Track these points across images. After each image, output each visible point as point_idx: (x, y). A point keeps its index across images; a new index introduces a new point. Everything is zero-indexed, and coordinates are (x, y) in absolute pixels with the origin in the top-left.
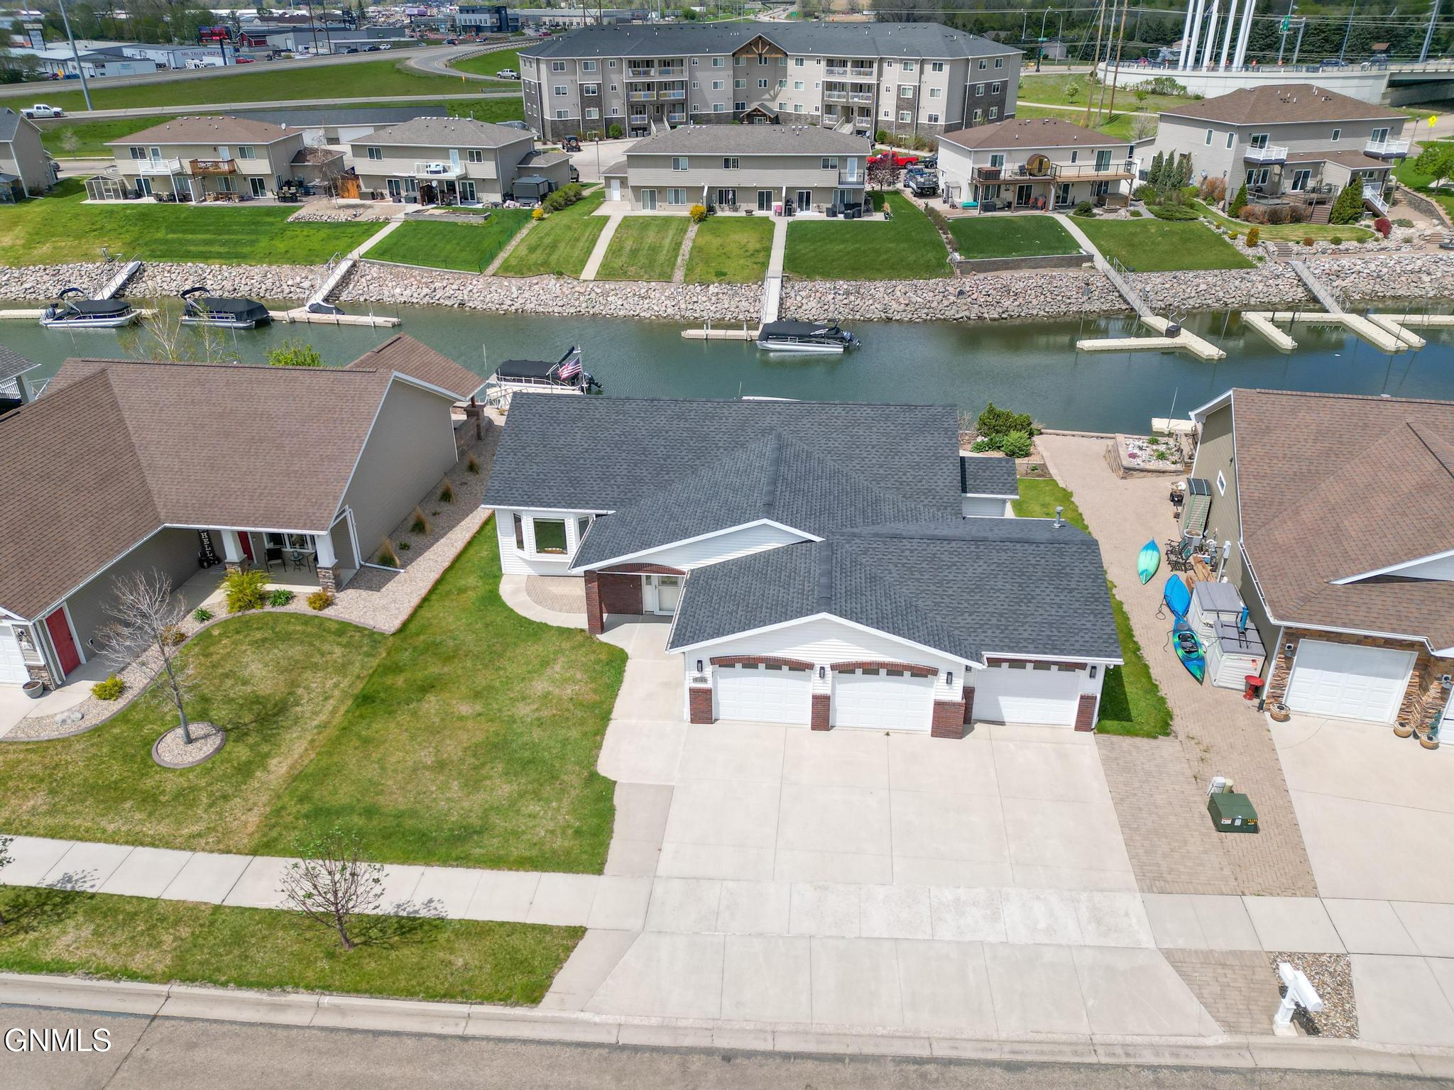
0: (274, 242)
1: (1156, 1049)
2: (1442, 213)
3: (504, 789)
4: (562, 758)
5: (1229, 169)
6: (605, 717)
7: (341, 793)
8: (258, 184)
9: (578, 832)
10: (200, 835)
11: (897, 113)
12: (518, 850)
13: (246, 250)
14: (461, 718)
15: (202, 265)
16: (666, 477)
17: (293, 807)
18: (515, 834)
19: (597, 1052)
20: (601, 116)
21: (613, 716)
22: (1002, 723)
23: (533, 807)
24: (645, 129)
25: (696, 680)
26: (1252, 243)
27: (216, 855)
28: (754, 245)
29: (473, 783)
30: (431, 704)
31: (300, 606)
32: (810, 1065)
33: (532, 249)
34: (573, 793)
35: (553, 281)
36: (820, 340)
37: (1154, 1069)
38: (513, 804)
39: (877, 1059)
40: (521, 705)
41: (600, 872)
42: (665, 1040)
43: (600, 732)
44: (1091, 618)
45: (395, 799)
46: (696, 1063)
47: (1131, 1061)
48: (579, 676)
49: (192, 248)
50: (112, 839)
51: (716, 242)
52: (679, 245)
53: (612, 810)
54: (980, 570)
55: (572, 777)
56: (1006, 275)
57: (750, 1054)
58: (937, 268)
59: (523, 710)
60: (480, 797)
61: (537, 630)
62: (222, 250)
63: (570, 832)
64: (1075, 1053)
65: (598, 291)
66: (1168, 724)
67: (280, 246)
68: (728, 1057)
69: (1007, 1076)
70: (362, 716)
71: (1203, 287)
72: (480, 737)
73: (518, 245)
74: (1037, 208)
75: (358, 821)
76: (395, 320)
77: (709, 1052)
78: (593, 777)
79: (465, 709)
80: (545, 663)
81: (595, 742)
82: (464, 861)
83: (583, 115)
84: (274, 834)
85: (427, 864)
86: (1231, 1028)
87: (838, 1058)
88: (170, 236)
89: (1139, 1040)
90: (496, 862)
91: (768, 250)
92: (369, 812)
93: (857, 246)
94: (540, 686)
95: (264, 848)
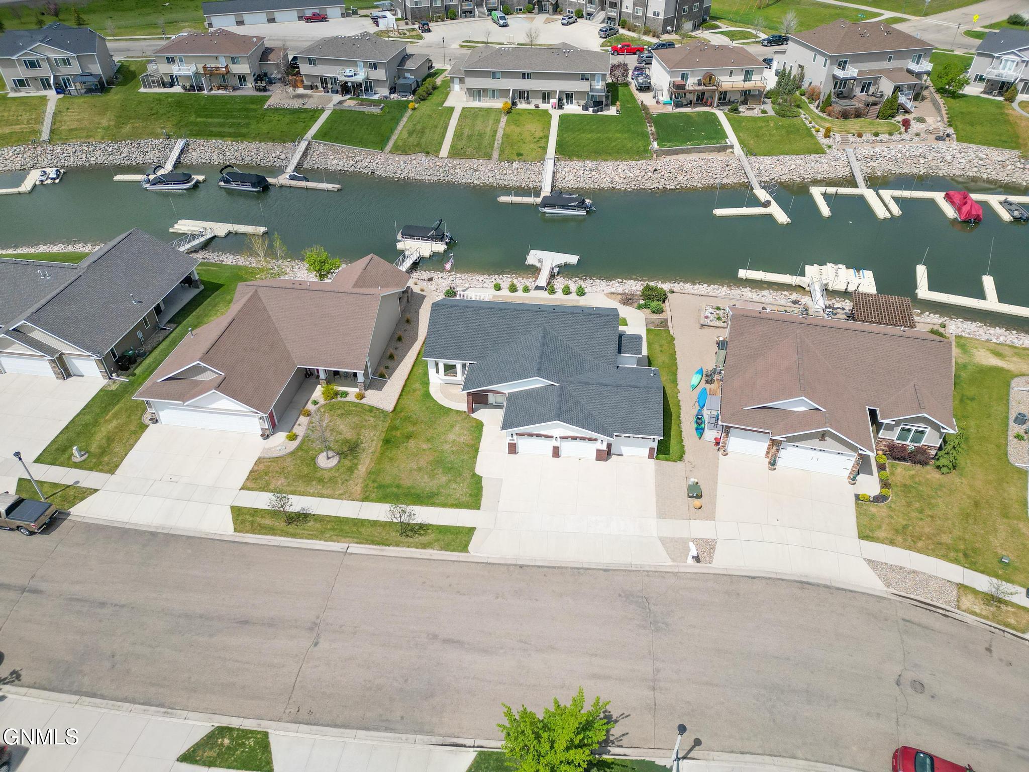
0: (260, 125)
1: (649, 565)
2: (944, 112)
3: (444, 479)
4: (462, 467)
5: (823, 81)
6: (477, 451)
7: (387, 479)
8: (242, 78)
9: (470, 495)
10: (342, 494)
11: (634, 9)
12: (451, 501)
13: (244, 131)
14: (424, 450)
15: (221, 141)
17: (371, 485)
18: (449, 495)
19: (482, 565)
20: (443, 4)
21: (479, 450)
22: (622, 455)
23: (454, 486)
24: (471, 12)
25: (510, 440)
26: (827, 136)
27: (350, 501)
28: (539, 134)
29: (432, 476)
30: (412, 443)
31: (351, 398)
32: (545, 569)
33: (410, 134)
34: (468, 481)
35: (424, 158)
36: (573, 208)
37: (648, 571)
38: (447, 484)
39: (566, 568)
40: (445, 445)
41: (479, 509)
42: (502, 562)
43: (475, 457)
44: (655, 420)
45: (407, 482)
46: (512, 568)
47: (642, 569)
48: (465, 433)
49: (213, 129)
50: (313, 495)
51: (517, 130)
52: (495, 132)
53: (482, 487)
54: (617, 399)
55: (467, 474)
56: (681, 157)
57: (528, 566)
58: (643, 153)
59: (446, 447)
60: (436, 481)
61: (447, 411)
62: (231, 130)
63: (468, 495)
64: (625, 567)
65: (450, 165)
66: (682, 456)
67: (264, 128)
68: (521, 567)
69: (604, 573)
70: (387, 449)
71: (793, 167)
72: (432, 458)
73: (401, 130)
74: (707, 106)
75: (395, 490)
76: (338, 186)
77: (516, 565)
78: (474, 475)
79: (425, 446)
80: (452, 427)
81: (474, 461)
82: (433, 504)
83: (431, 4)
84: (367, 494)
85: (421, 506)
86: (674, 560)
87: (554, 567)
88: (199, 120)
89: (645, 563)
90: (444, 505)
91: (547, 137)
92: (398, 486)
93: (599, 135)
94: (451, 437)
95: (365, 499)
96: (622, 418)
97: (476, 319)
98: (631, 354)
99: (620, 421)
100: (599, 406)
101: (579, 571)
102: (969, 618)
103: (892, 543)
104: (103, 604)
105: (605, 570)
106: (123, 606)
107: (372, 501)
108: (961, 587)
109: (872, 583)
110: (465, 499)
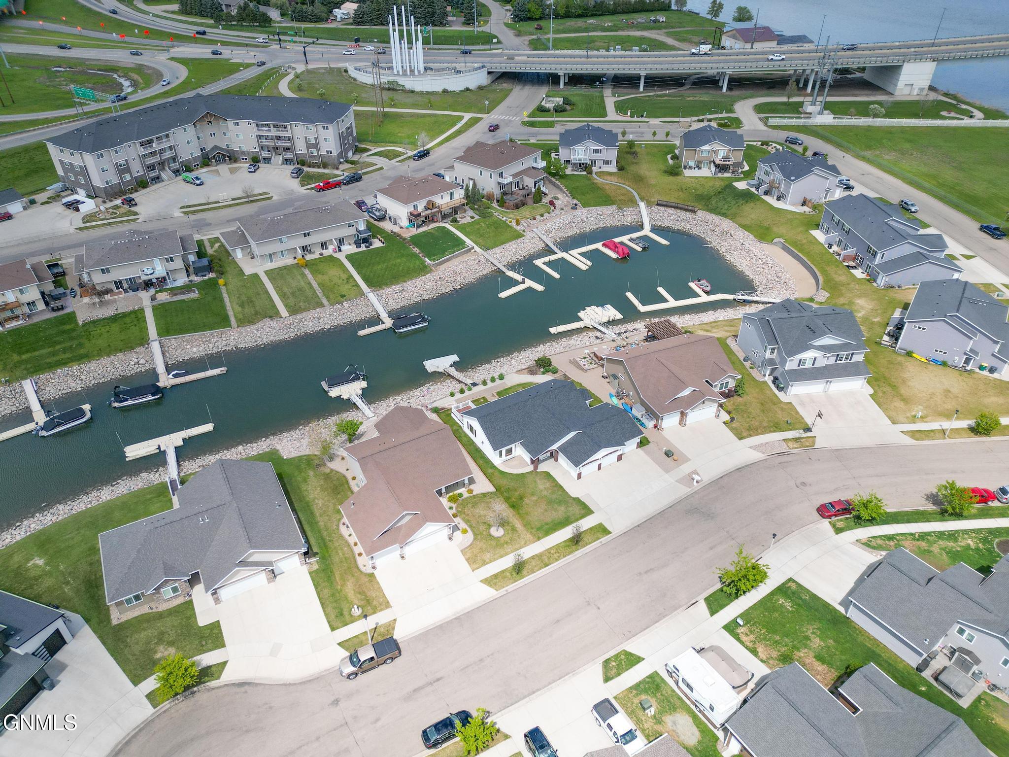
0: (93, 341)
2: (565, 190)
3: (563, 508)
4: (564, 498)
5: (493, 187)
6: (562, 487)
7: (537, 524)
8: (32, 304)
9: (583, 508)
10: (525, 543)
11: (308, 150)
12: (579, 516)
13: (82, 351)
14: (536, 500)
15: (67, 369)
17: (533, 531)
18: (574, 514)
19: (622, 535)
20: (132, 177)
23: (571, 509)
25: (579, 471)
26: (518, 224)
27: (533, 544)
28: (344, 276)
29: (556, 510)
30: (526, 500)
31: (466, 495)
33: (242, 305)
34: (574, 503)
35: (271, 322)
36: (419, 323)
38: (567, 510)
39: (655, 516)
40: (543, 492)
41: (594, 513)
42: (629, 529)
43: (564, 490)
45: (549, 520)
46: (635, 529)
48: (545, 481)
49: (48, 360)
51: (326, 278)
52: (310, 284)
53: (583, 502)
55: (570, 500)
56: (449, 264)
57: (640, 524)
58: (424, 270)
59: (545, 493)
60: (560, 512)
62: (68, 355)
63: (581, 509)
64: (676, 501)
65: (297, 321)
66: (650, 440)
67: (101, 343)
70: (518, 510)
71: (514, 250)
72: (545, 502)
73: (232, 306)
74: (435, 222)
75: (547, 526)
76: (224, 369)
77: (635, 527)
78: (574, 498)
79: (535, 498)
80: (536, 481)
81: (566, 492)
82: (572, 522)
83: (122, 180)
84: (537, 536)
86: (690, 487)
88: (24, 357)
90: (577, 520)
91: (351, 276)
92: (547, 524)
93: (386, 264)
95: (539, 539)
99: (621, 435)
101: (662, 513)
102: (796, 451)
103: (751, 436)
104: (481, 660)
105: (670, 507)
106: (492, 654)
107: (543, 538)
108: (784, 440)
109: (757, 456)
110: (583, 512)
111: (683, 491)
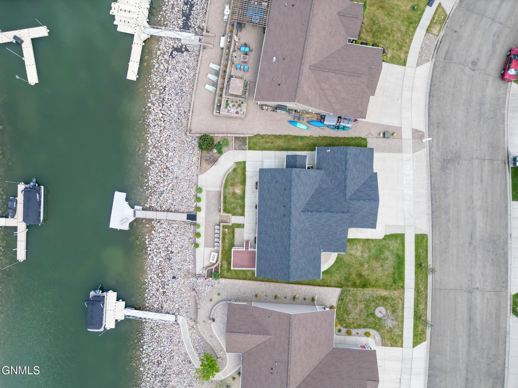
1: (427, 158)
3: (387, 253)
4: (379, 245)
6: (367, 240)
7: (390, 280)
9: (396, 239)
10: (401, 299)
12: (401, 247)
14: (369, 266)
16: (313, 237)
17: (394, 287)
18: (397, 249)
19: (433, 229)
21: (367, 238)
23: (391, 247)
27: (405, 294)
29: (386, 259)
30: (365, 273)
32: (433, 202)
34: (388, 241)
37: (430, 159)
38: (390, 251)
39: (431, 193)
40: (364, 256)
41: (404, 234)
42: (431, 221)
43: (372, 240)
44: (365, 152)
45: (391, 270)
46: (434, 216)
47: (429, 161)
48: (355, 247)
50: (403, 312)
53: (391, 234)
54: (355, 170)
55: (384, 242)
57: (432, 209)
59: (366, 255)
60: (389, 257)
63: (396, 240)
64: (428, 168)
68: (433, 212)
69: (433, 177)
70: (369, 284)
72: (375, 261)
75: (396, 275)
77: (432, 215)
78: (384, 239)
79: (366, 266)
80: (351, 255)
81: (375, 240)
82: (403, 255)
84: (399, 287)
85: (405, 261)
86: (424, 148)
87: (432, 198)
89: (426, 160)
90: (403, 250)
92: (394, 274)
94: (359, 254)
95: (403, 287)
96: (365, 168)
97: (298, 253)
98: (306, 161)
99: (367, 169)
100: (359, 180)
101: (432, 187)
102: (442, 34)
105: (431, 176)
107: (404, 284)
108: (428, 31)
109: (427, 68)
110: (399, 241)
111: (423, 153)
